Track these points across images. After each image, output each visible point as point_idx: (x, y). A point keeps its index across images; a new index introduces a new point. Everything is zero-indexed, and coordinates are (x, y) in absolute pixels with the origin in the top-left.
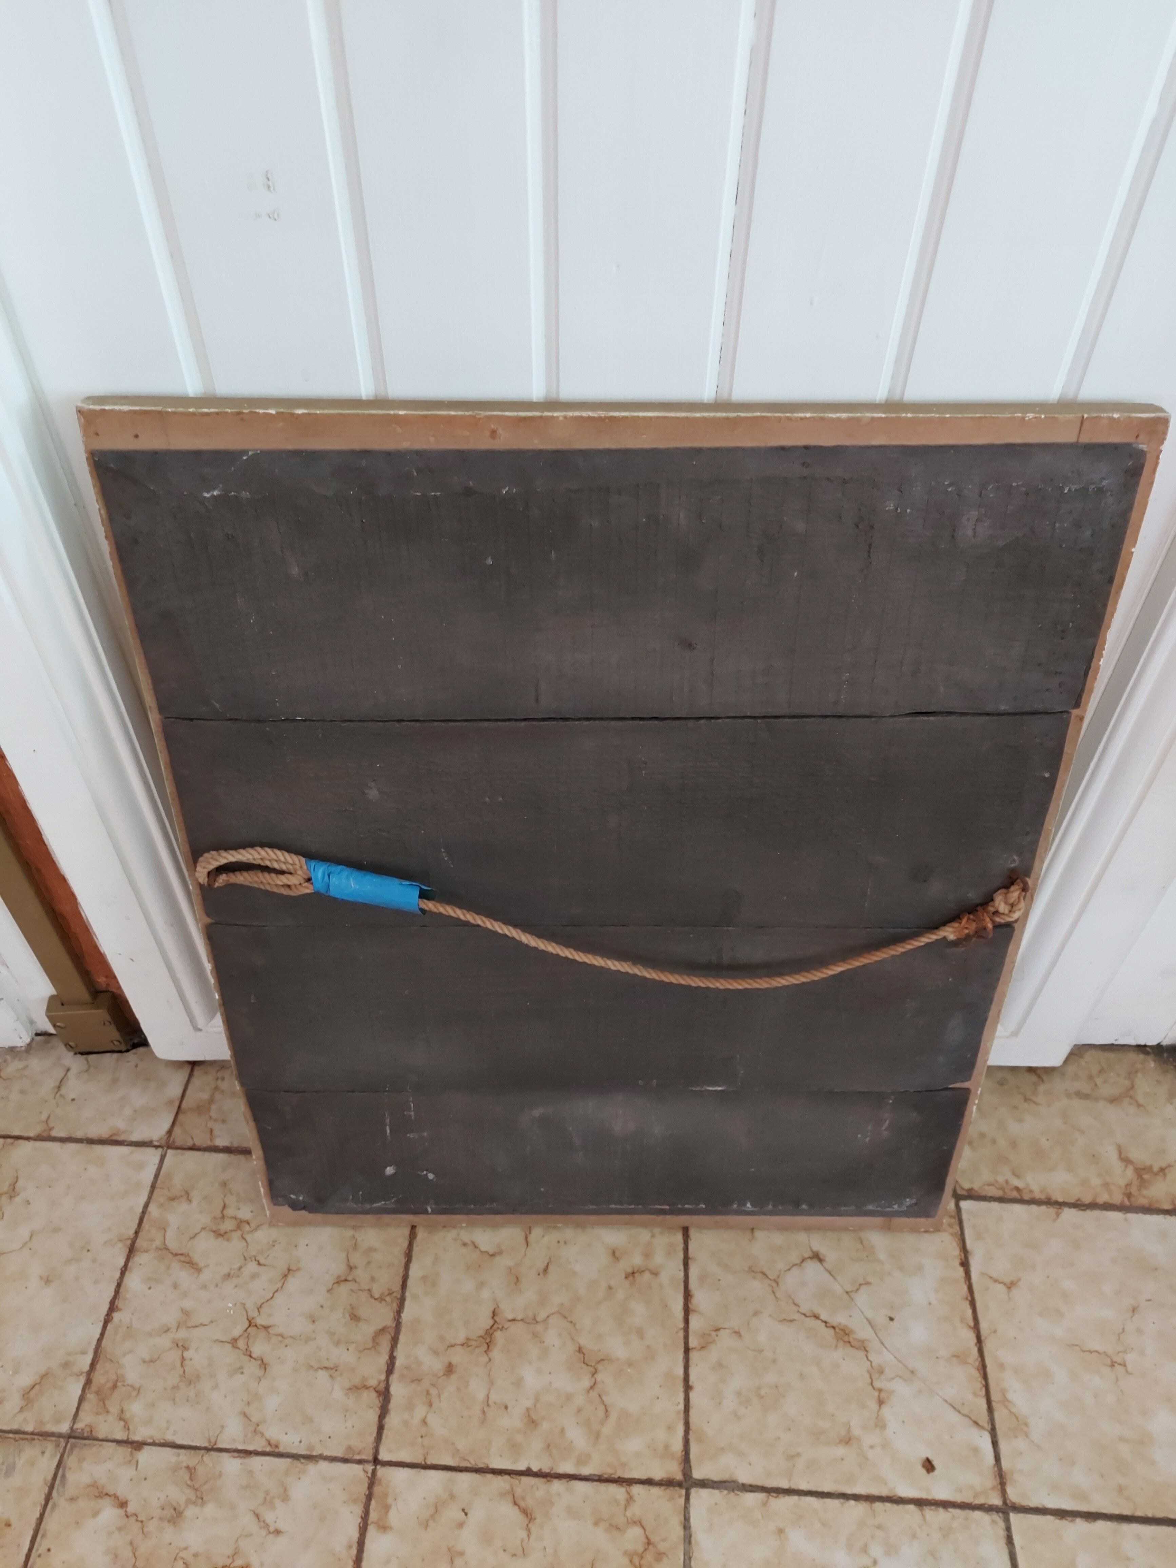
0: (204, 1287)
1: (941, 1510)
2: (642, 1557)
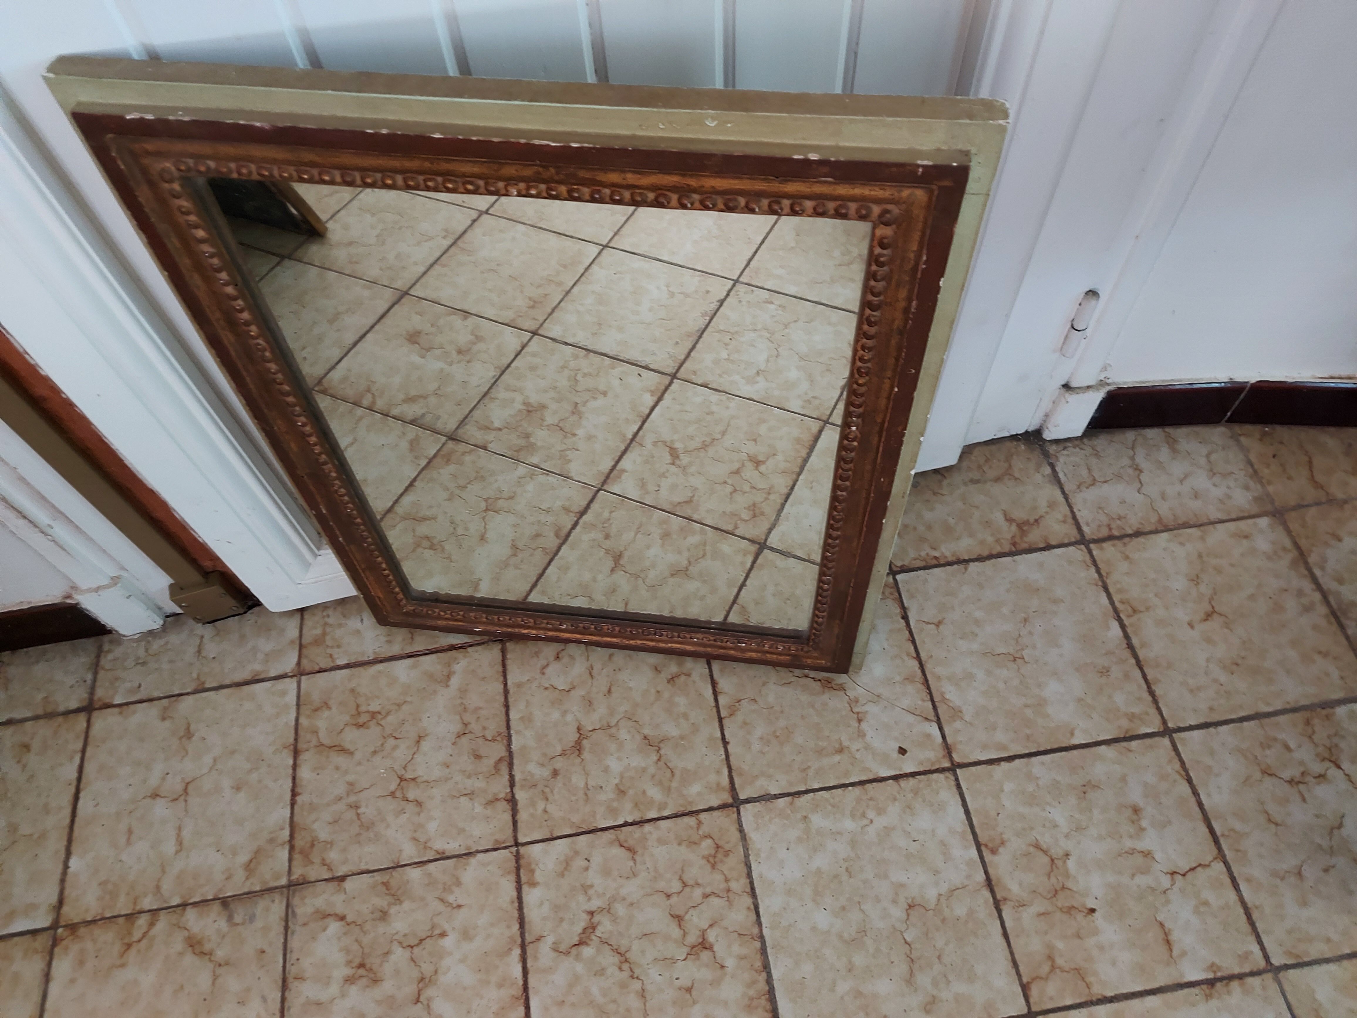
0: (359, 763)
1: (911, 779)
2: (715, 857)
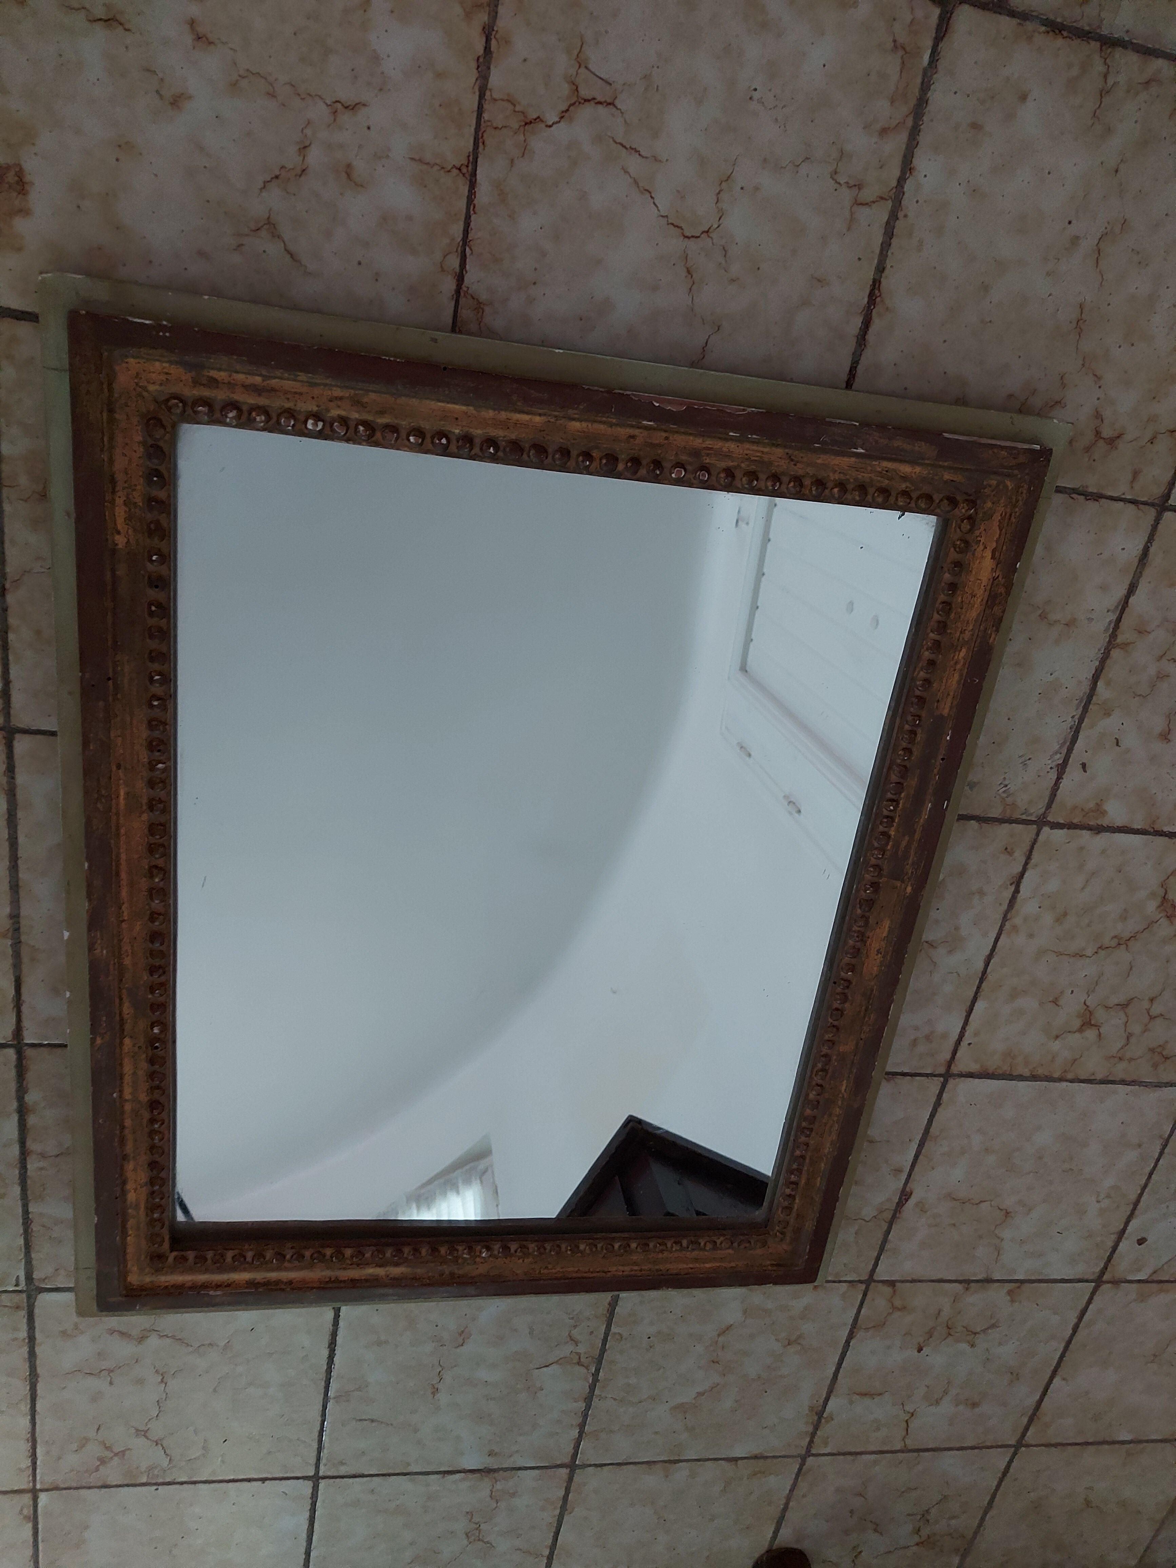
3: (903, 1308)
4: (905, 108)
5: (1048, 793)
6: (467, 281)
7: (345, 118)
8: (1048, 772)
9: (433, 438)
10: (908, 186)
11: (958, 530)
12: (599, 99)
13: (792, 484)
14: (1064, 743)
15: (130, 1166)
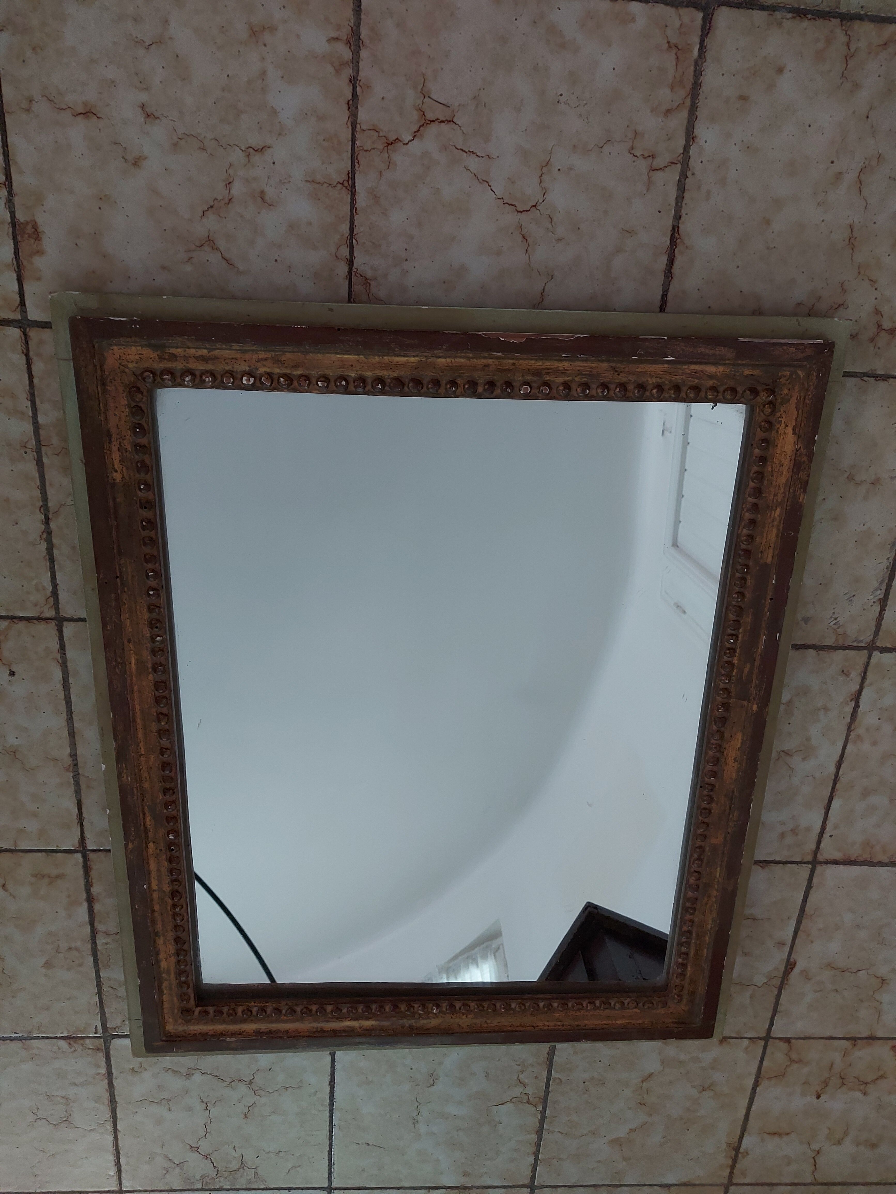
3: (800, 1061)
4: (682, 93)
5: (874, 623)
6: (355, 265)
7: (256, 158)
8: (872, 606)
9: (335, 381)
10: (693, 151)
11: (762, 414)
12: (442, 118)
13: (618, 390)
14: (883, 581)
15: (160, 941)
